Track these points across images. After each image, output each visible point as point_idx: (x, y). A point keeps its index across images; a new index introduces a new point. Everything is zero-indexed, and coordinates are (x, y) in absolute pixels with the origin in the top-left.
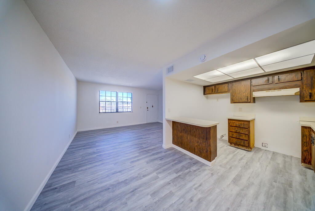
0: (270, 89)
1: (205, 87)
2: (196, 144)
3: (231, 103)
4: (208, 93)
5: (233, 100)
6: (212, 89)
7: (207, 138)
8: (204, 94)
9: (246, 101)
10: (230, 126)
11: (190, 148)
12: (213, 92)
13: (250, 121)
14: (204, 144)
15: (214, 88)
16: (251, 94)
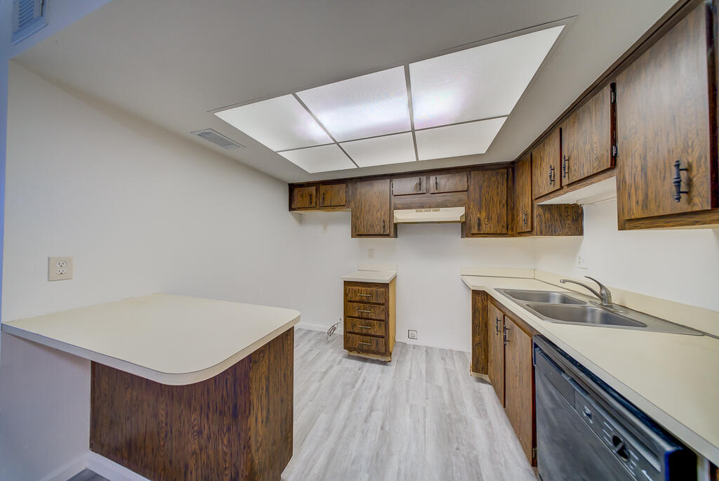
0: (421, 206)
1: (292, 187)
2: (193, 445)
3: (352, 237)
4: (299, 205)
5: (356, 227)
6: (311, 195)
7: (235, 407)
8: (291, 209)
9: (382, 233)
10: (348, 301)
11: (167, 464)
12: (313, 204)
13: (388, 284)
14: (225, 442)
15: (314, 193)
16: (391, 216)
